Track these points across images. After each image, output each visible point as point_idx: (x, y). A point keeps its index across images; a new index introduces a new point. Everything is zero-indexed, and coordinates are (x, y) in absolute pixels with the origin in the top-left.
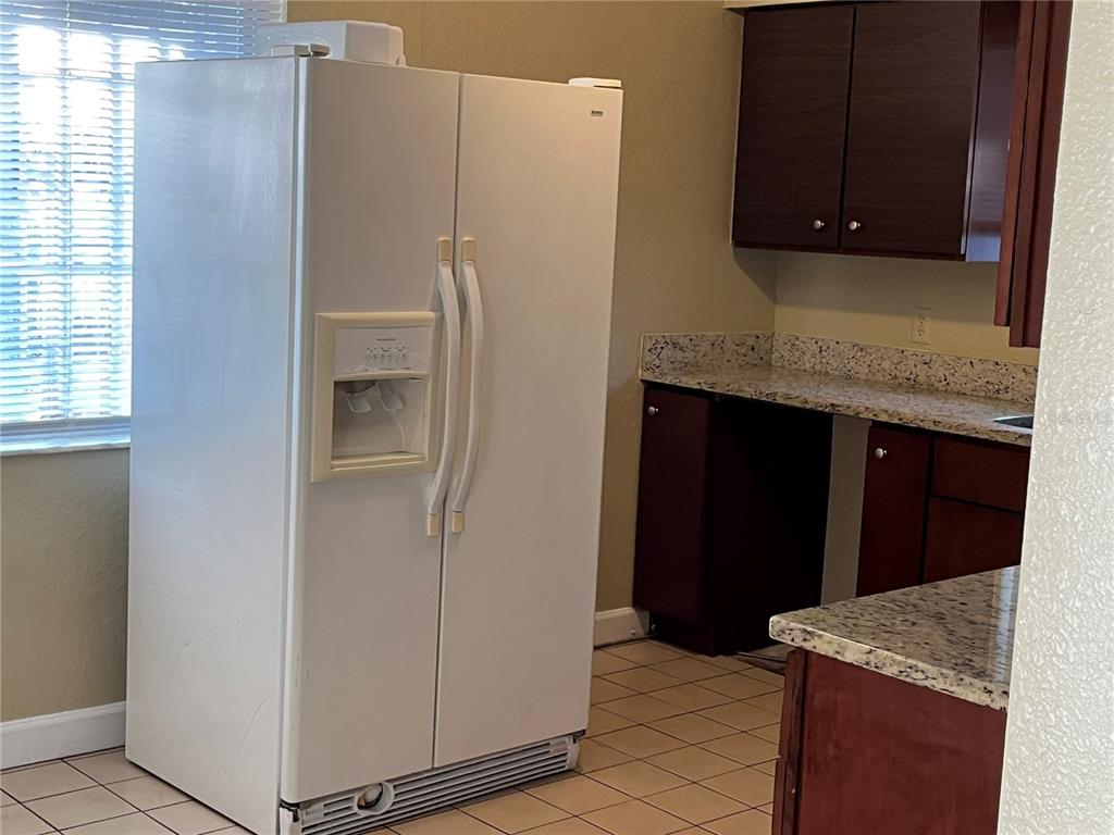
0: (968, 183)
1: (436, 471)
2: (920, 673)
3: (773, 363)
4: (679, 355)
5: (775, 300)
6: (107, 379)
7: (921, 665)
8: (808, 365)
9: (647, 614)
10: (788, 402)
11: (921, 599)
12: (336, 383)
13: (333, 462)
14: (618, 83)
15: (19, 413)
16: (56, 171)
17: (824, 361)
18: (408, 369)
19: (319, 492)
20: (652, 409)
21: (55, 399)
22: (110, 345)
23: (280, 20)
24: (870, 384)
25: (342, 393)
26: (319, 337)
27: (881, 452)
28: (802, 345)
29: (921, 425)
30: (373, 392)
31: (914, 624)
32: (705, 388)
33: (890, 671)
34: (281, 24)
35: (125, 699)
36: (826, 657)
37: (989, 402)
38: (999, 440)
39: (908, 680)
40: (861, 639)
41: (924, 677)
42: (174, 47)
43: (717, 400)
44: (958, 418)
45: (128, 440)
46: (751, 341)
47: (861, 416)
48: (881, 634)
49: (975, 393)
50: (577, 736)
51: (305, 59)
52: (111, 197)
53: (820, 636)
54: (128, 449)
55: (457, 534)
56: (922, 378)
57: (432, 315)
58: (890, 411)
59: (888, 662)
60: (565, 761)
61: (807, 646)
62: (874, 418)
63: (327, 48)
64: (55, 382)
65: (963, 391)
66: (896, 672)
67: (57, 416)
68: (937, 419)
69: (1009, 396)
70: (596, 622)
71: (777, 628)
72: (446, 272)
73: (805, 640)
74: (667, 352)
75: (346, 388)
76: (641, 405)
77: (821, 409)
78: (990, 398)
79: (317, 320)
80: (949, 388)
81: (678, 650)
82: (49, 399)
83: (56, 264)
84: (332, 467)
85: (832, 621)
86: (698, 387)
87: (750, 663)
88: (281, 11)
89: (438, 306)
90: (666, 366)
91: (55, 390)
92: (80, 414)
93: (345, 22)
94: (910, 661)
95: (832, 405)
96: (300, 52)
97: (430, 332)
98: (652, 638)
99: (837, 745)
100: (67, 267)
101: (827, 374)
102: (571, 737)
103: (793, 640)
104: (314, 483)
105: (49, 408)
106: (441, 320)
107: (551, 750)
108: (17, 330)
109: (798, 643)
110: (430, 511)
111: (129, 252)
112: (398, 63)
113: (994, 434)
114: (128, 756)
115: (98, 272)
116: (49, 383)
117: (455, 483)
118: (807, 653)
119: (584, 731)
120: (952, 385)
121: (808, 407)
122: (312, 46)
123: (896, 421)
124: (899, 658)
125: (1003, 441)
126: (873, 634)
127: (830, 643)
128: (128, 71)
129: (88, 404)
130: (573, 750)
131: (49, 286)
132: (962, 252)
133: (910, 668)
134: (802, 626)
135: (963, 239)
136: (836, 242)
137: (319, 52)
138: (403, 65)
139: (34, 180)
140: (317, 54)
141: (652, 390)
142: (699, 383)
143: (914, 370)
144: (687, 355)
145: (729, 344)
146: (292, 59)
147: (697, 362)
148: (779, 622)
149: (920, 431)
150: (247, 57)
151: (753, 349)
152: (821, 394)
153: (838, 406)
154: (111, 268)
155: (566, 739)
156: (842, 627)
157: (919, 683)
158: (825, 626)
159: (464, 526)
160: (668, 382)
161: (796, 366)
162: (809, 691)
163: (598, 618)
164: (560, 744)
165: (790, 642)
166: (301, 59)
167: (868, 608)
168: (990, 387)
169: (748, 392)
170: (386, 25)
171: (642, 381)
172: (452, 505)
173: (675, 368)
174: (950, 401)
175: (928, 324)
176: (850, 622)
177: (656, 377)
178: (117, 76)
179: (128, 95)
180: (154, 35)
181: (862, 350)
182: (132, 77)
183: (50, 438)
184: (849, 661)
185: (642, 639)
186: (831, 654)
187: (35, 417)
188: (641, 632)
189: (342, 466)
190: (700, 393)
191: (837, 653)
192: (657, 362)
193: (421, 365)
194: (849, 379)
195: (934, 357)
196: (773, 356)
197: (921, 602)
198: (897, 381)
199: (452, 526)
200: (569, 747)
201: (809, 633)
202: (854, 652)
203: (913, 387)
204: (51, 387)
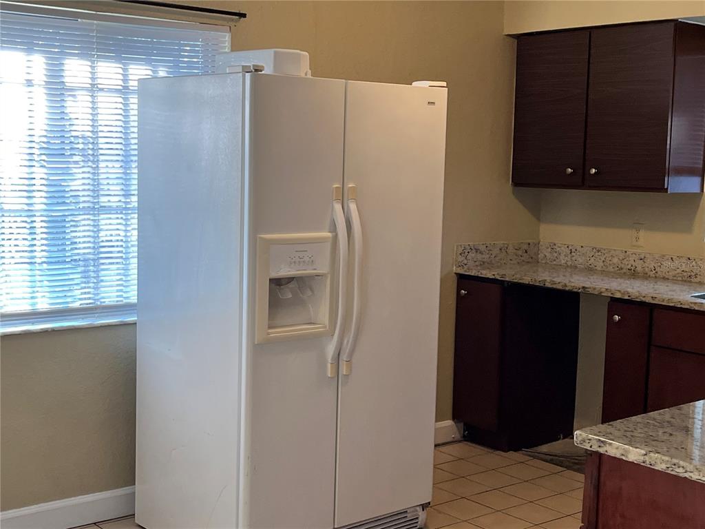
0: (668, 142)
1: (333, 335)
2: (681, 468)
3: (540, 260)
4: (479, 257)
5: (539, 219)
6: (121, 280)
7: (682, 463)
8: (563, 262)
9: (462, 425)
10: (554, 286)
11: (672, 418)
12: (270, 280)
13: (270, 331)
14: (444, 84)
15: (67, 303)
16: (89, 149)
17: (574, 258)
18: (315, 269)
19: (260, 350)
20: (463, 291)
21: (89, 293)
22: (121, 257)
23: (226, 50)
24: (604, 273)
25: (273, 285)
26: (259, 251)
27: (617, 318)
28: (558, 249)
29: (644, 299)
30: (292, 285)
31: (671, 435)
32: (498, 277)
33: (660, 467)
34: (226, 53)
35: (135, 484)
36: (615, 458)
37: (685, 284)
38: (696, 309)
39: (672, 473)
40: (638, 446)
41: (684, 471)
42: (161, 69)
43: (506, 285)
44: (667, 294)
45: (136, 319)
46: (525, 247)
47: (603, 294)
48: (650, 441)
49: (675, 278)
50: (424, 506)
51: (249, 74)
52: (122, 164)
53: (610, 444)
54: (136, 323)
55: (347, 376)
56: (639, 269)
57: (329, 235)
58: (622, 291)
59: (658, 461)
60: (417, 522)
61: (601, 450)
62: (612, 295)
63: (263, 67)
64: (88, 282)
65: (667, 277)
66: (665, 468)
67: (90, 304)
68: (655, 295)
69: (698, 280)
70: (436, 429)
71: (580, 439)
72: (338, 207)
73: (600, 446)
74: (472, 255)
75: (277, 283)
76: (455, 291)
77: (576, 290)
78: (685, 281)
79: (258, 239)
80: (657, 275)
81: (482, 448)
82: (85, 293)
83: (89, 207)
84: (268, 334)
85: (617, 433)
86: (493, 277)
87: (530, 456)
88: (227, 44)
89: (333, 228)
90: (471, 263)
91: (89, 287)
92: (104, 302)
93: (273, 50)
94: (675, 461)
95: (583, 287)
96: (246, 70)
97: (328, 246)
98: (466, 441)
99: (623, 516)
100: (96, 209)
101: (576, 267)
102: (421, 507)
103: (591, 447)
104: (257, 344)
105: (85, 299)
106: (336, 237)
107: (408, 515)
108: (64, 250)
109: (595, 448)
110: (330, 361)
111: (135, 199)
112: (306, 75)
113: (693, 305)
114: (136, 522)
115: (115, 212)
116: (85, 283)
117: (345, 342)
118: (600, 455)
119: (429, 503)
120: (659, 273)
121: (567, 289)
122: (254, 65)
123: (626, 297)
124: (666, 458)
125: (699, 309)
126: (646, 442)
127: (617, 448)
128: (133, 84)
129: (110, 296)
130: (422, 516)
131: (84, 221)
132: (666, 187)
133: (675, 465)
134: (597, 437)
135: (666, 179)
136: (581, 182)
137: (257, 70)
138: (309, 76)
139: (75, 155)
140: (256, 70)
141: (462, 279)
142: (494, 275)
143: (634, 264)
144: (484, 256)
145: (511, 250)
146: (241, 74)
147: (491, 261)
148: (581, 435)
149: (642, 304)
150: (206, 74)
151: (526, 252)
152: (572, 280)
153: (587, 288)
154: (123, 210)
155: (418, 508)
156: (625, 438)
157: (681, 475)
158: (612, 438)
159: (351, 370)
160: (473, 274)
161: (555, 263)
162: (602, 479)
163: (438, 426)
164: (413, 512)
165: (589, 448)
166: (247, 74)
167: (639, 425)
168: (685, 274)
169: (527, 280)
170: (298, 51)
171: (456, 273)
172: (344, 357)
173: (477, 266)
174: (659, 283)
175: (642, 233)
176: (628, 434)
177: (466, 271)
178: (126, 88)
179: (134, 100)
180: (148, 62)
181: (598, 251)
182: (136, 88)
183: (86, 318)
184: (630, 460)
185: (460, 441)
186: (618, 456)
187: (77, 305)
188: (458, 436)
189: (276, 333)
190: (494, 281)
191: (623, 455)
192: (465, 262)
193: (323, 267)
194: (590, 270)
195: (648, 256)
196: (539, 256)
197: (672, 420)
198: (622, 271)
199: (344, 370)
200: (420, 514)
201: (602, 442)
202: (634, 455)
203: (633, 274)
204: (87, 285)
